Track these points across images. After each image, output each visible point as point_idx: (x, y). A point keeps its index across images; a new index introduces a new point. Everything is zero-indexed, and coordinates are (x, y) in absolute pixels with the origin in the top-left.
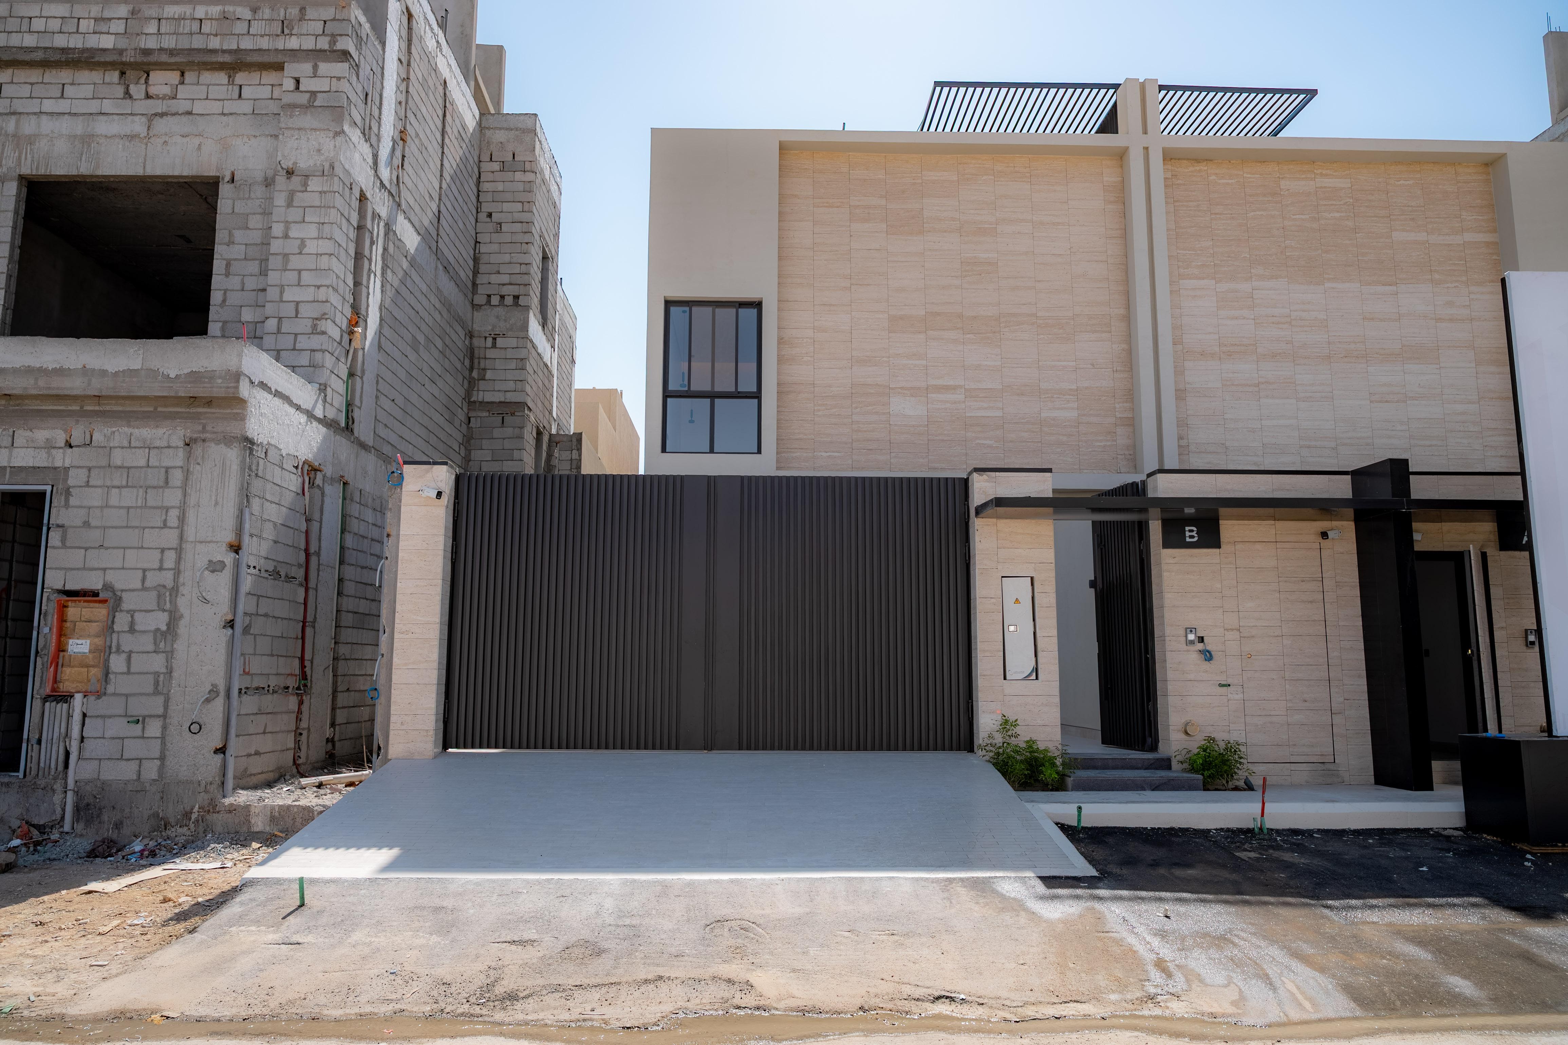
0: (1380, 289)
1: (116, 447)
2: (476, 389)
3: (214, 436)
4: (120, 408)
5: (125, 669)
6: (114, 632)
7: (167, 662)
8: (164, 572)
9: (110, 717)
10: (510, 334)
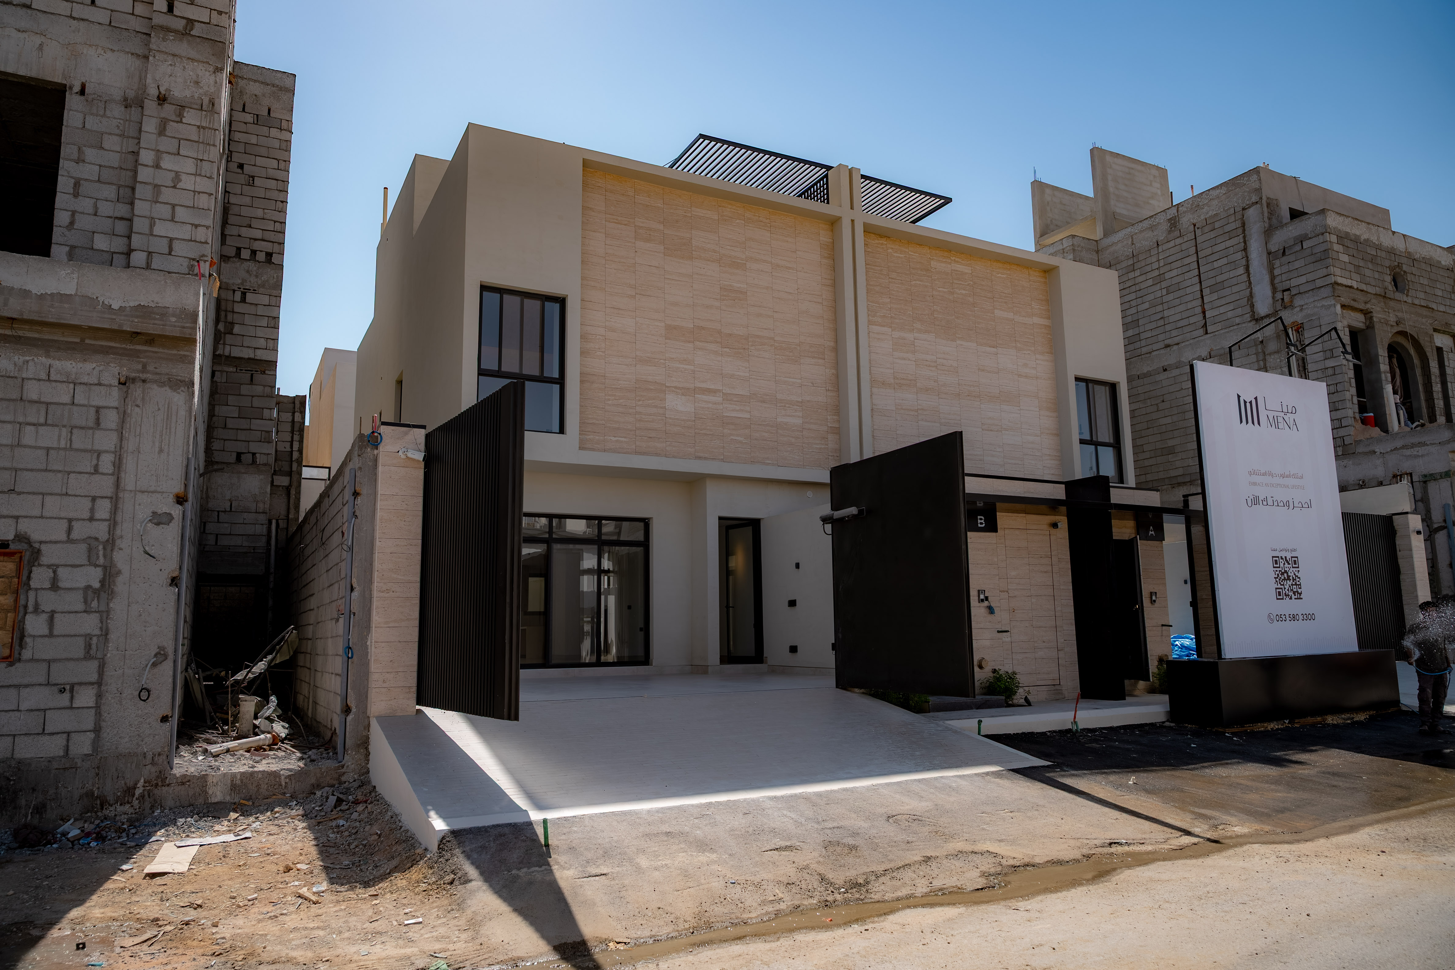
0: (988, 349)
1: (31, 379)
2: (221, 342)
3: (157, 377)
4: (36, 335)
5: (46, 632)
6: (30, 589)
7: (102, 622)
8: (95, 523)
9: (26, 686)
10: (261, 290)
